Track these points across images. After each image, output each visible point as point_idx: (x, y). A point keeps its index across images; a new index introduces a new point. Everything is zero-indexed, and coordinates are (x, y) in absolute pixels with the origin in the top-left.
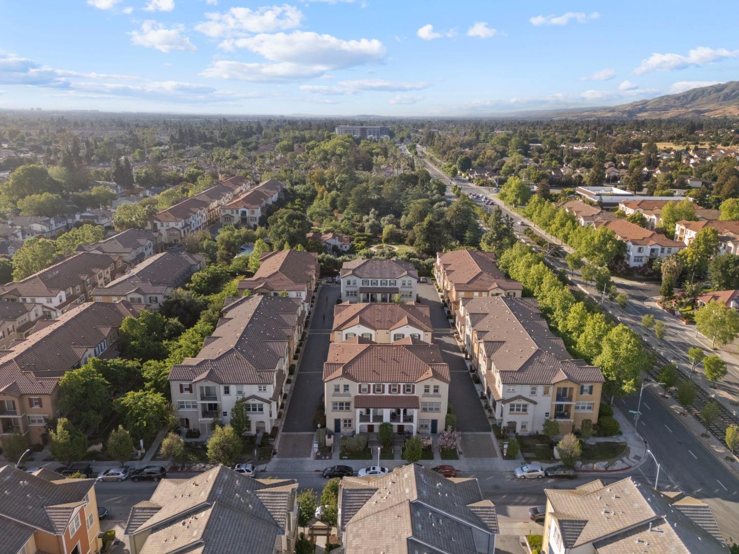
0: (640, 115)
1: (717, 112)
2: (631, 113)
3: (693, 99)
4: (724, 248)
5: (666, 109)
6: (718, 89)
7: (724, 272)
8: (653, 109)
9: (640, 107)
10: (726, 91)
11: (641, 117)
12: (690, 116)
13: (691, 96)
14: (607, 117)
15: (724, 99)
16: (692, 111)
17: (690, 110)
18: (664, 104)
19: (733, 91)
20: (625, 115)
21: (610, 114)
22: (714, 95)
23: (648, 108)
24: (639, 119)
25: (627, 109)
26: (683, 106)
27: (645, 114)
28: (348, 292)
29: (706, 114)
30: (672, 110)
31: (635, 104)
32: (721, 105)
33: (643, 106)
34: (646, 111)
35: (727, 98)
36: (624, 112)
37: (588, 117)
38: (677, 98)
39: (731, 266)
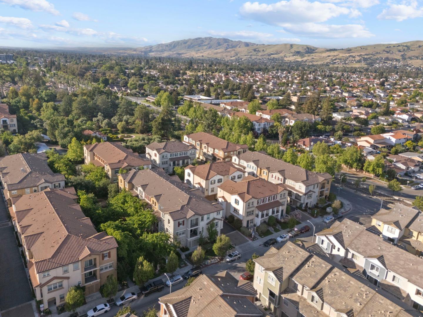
0: (151, 54)
1: (188, 54)
2: (146, 53)
3: (174, 47)
4: (284, 121)
5: (162, 51)
6: (185, 42)
7: (301, 131)
8: (156, 51)
9: (149, 49)
10: (188, 43)
11: (152, 55)
12: (175, 56)
13: (173, 45)
14: (133, 54)
15: (188, 48)
16: (176, 53)
17: (175, 53)
18: (161, 48)
19: (192, 44)
20: (143, 54)
21: (134, 53)
22: (183, 45)
23: (153, 50)
24: (151, 56)
25: (143, 50)
26: (170, 50)
27: (153, 54)
28: (163, 162)
29: (182, 55)
30: (166, 52)
31: (146, 47)
32: (187, 51)
33: (150, 49)
34: (153, 52)
35: (189, 47)
36: (142, 52)
37: (122, 53)
38: (167, 45)
39: (303, 128)
